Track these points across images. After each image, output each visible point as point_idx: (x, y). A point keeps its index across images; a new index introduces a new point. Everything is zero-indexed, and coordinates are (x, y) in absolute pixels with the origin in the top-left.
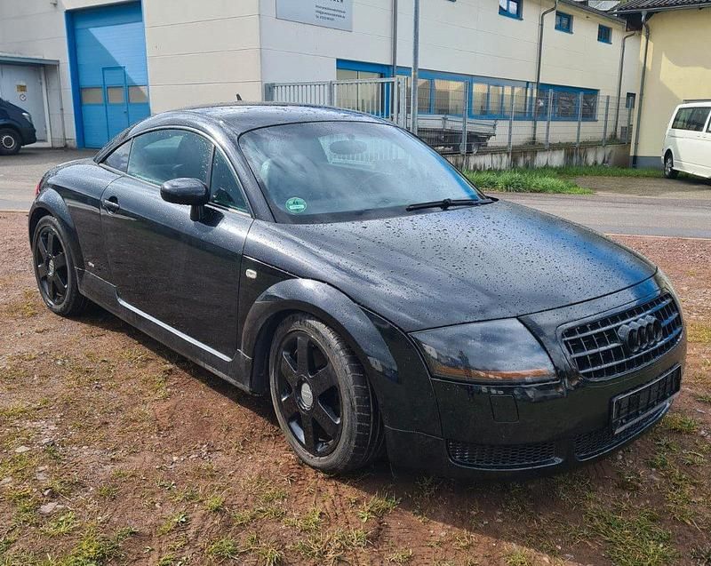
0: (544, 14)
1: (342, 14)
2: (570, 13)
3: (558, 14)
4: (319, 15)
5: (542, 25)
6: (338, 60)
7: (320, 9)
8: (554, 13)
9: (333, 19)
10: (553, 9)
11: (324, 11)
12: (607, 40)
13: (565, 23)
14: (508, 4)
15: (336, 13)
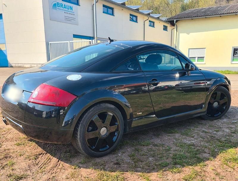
0: (145, 21)
1: (74, 19)
2: (154, 21)
3: (150, 21)
4: (66, 19)
5: (144, 25)
6: (73, 35)
7: (66, 17)
8: (148, 21)
9: (71, 21)
10: (148, 20)
11: (68, 18)
12: (166, 30)
13: (152, 24)
14: (133, 18)
15: (72, 19)
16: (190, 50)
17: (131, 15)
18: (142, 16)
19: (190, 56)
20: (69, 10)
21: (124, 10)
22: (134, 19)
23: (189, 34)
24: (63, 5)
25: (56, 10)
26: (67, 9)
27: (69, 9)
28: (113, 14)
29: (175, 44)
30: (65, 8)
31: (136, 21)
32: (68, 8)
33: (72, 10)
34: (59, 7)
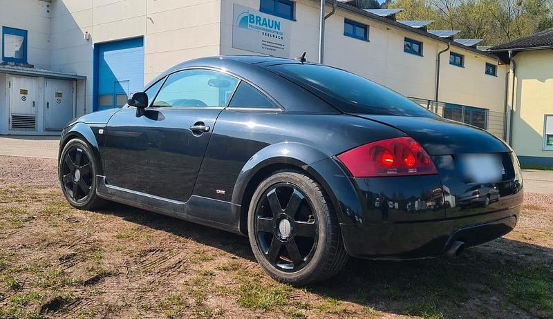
0: (440, 53)
1: (282, 47)
2: (462, 54)
3: (452, 53)
4: (264, 46)
7: (265, 43)
8: (448, 52)
9: (274, 50)
10: (446, 50)
11: (268, 44)
12: (494, 74)
13: (458, 61)
14: (412, 46)
15: (277, 46)
16: (548, 117)
17: (406, 39)
18: (435, 43)
19: (548, 133)
20: (273, 29)
21: (393, 29)
22: (416, 47)
23: (544, 82)
24: (260, 20)
25: (247, 28)
26: (268, 28)
27: (271, 27)
28: (366, 38)
29: (511, 106)
30: (264, 26)
31: (420, 53)
32: (271, 25)
33: (279, 29)
34: (253, 22)
